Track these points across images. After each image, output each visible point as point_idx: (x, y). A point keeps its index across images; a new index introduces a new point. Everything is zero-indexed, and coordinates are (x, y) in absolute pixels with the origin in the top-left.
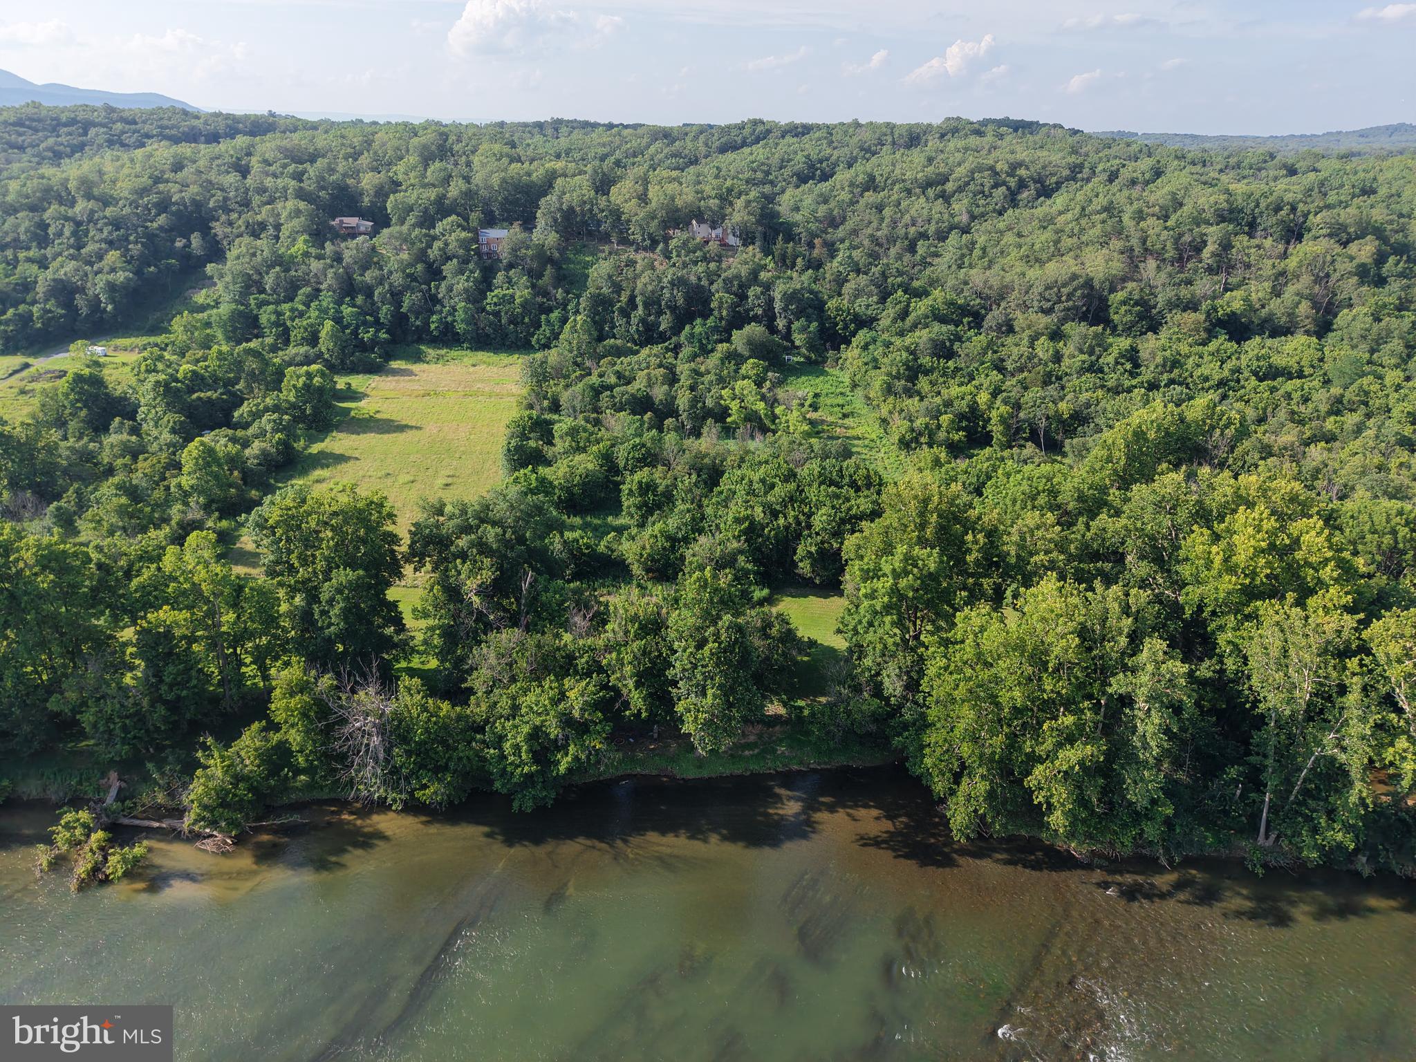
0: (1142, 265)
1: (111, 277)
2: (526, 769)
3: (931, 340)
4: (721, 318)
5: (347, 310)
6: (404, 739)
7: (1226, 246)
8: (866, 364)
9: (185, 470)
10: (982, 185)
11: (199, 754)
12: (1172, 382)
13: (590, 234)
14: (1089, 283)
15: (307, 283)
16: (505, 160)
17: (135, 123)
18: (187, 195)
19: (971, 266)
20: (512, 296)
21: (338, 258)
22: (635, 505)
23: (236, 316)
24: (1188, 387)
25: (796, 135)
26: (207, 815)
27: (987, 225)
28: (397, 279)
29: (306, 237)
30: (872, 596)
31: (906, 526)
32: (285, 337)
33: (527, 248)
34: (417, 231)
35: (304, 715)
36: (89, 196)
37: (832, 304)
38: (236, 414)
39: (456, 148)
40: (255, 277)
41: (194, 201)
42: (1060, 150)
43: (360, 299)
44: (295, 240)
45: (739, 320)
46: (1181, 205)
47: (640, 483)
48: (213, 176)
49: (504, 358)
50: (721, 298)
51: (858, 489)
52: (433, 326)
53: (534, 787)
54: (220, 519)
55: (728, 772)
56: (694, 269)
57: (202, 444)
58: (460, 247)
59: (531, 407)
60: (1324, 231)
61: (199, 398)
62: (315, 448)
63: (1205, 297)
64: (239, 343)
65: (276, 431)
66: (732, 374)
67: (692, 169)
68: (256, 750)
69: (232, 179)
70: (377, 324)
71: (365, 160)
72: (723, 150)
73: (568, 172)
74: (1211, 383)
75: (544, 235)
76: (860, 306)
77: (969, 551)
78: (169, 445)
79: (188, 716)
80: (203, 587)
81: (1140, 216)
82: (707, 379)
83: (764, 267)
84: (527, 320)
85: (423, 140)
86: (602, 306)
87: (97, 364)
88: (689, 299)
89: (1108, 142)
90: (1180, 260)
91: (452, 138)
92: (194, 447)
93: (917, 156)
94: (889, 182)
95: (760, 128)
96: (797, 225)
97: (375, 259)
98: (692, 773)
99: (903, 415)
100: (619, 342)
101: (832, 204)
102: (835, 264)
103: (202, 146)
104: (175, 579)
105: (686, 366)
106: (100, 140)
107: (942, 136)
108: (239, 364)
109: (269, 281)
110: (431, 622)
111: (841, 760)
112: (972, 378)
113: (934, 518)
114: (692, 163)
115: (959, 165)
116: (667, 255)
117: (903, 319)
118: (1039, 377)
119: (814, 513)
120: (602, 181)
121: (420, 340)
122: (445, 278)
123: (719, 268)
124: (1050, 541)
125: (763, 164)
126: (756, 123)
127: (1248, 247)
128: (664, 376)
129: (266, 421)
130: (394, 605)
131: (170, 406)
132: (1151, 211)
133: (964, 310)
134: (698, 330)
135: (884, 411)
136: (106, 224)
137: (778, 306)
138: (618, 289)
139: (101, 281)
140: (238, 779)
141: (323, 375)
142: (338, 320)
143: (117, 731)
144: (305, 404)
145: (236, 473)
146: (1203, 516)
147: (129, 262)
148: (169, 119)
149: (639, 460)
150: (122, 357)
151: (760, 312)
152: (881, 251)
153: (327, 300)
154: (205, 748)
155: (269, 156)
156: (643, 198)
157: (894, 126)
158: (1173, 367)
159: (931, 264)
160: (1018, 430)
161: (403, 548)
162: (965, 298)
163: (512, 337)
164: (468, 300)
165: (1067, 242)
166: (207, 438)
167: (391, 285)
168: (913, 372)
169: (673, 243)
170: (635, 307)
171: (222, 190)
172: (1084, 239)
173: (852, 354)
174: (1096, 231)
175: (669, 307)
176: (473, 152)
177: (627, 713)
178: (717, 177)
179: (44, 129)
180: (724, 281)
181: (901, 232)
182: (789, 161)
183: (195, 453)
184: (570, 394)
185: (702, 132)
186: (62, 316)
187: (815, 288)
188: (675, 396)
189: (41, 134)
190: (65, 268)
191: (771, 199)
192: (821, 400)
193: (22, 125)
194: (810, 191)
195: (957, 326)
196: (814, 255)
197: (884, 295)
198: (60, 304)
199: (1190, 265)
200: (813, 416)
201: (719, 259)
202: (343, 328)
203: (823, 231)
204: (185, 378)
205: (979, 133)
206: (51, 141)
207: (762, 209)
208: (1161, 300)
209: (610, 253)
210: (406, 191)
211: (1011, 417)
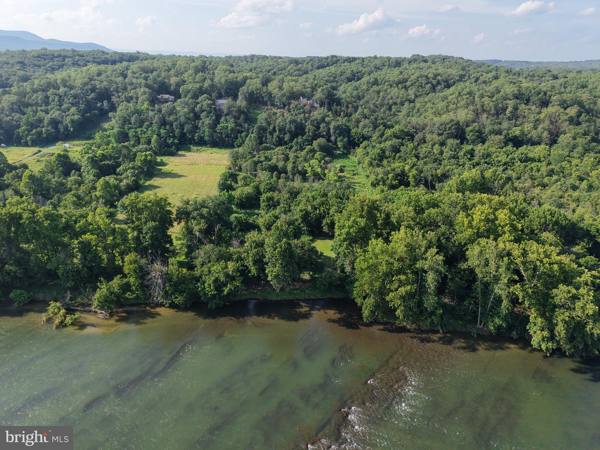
0: (481, 116)
1: (72, 117)
2: (213, 293)
3: (391, 145)
4: (309, 136)
5: (162, 131)
6: (170, 280)
7: (516, 108)
8: (364, 154)
9: (98, 189)
10: (421, 83)
11: (98, 284)
12: (485, 163)
13: (260, 102)
14: (458, 123)
15: (148, 121)
16: (228, 72)
17: (83, 56)
18: (102, 86)
19: (413, 116)
20: (227, 126)
21: (160, 111)
22: (265, 206)
23: (120, 133)
25: (350, 62)
26: (100, 304)
27: (421, 100)
28: (183, 119)
29: (148, 102)
30: (340, 235)
31: (356, 211)
32: (138, 142)
33: (234, 107)
34: (191, 100)
35: (135, 271)
36: (65, 86)
37: (353, 131)
38: (118, 170)
39: (209, 67)
40: (128, 118)
41: (105, 88)
42: (457, 69)
43: (168, 127)
44: (143, 103)
45: (315, 137)
46: (500, 92)
47: (267, 197)
48: (113, 78)
49: (223, 151)
50: (309, 127)
52: (196, 138)
53: (215, 299)
54: (110, 208)
55: (287, 298)
56: (300, 116)
57: (104, 180)
58: (208, 107)
59: (230, 169)
60: (557, 103)
61: (104, 164)
62: (147, 183)
63: (505, 129)
64: (120, 143)
65: (132, 176)
66: (311, 157)
67: (305, 76)
68: (118, 284)
69: (120, 79)
70: (174, 137)
71: (172, 72)
72: (318, 68)
73: (253, 77)
74: (501, 163)
75: (241, 102)
76: (365, 132)
78: (92, 181)
79: (95, 273)
80: (102, 226)
81: (482, 96)
82: (300, 159)
83: (328, 116)
84: (232, 136)
85: (195, 64)
86: (262, 130)
87: (66, 151)
88: (296, 128)
89: (480, 65)
90: (498, 114)
91: (208, 63)
92: (101, 181)
93: (396, 71)
94: (383, 81)
95: (335, 59)
96: (342, 99)
97: (174, 111)
98: (274, 298)
99: (375, 174)
100: (268, 145)
101: (360, 90)
102: (357, 114)
103: (109, 66)
104: (92, 224)
105: (293, 154)
106: (70, 63)
107: (410, 62)
108: (120, 151)
109: (133, 120)
110: (182, 242)
111: (329, 295)
112: (405, 160)
113: (366, 208)
114: (305, 73)
115: (413, 74)
116: (289, 111)
117: (381, 137)
118: (432, 160)
119: (330, 209)
120: (266, 81)
121: (191, 144)
122: (201, 119)
123: (309, 116)
125: (333, 74)
126: (333, 57)
127: (525, 109)
128: (284, 158)
129: (129, 173)
130: (170, 236)
131: (93, 167)
132: (486, 94)
133: (408, 134)
134: (299, 140)
135: (368, 172)
136: (71, 97)
137: (332, 131)
138: (269, 124)
139: (68, 119)
140: (111, 293)
141: (151, 155)
142: (159, 135)
143: (70, 277)
144: (144, 166)
145: (117, 191)
146: (465, 208)
147: (79, 112)
148: (97, 55)
149: (269, 189)
150: (76, 148)
151: (325, 134)
152: (377, 109)
153: (155, 127)
154: (101, 282)
155: (135, 70)
156: (281, 88)
157: (391, 58)
158: (487, 157)
159: (397, 115)
160: (420, 180)
161: (174, 216)
162: (408, 129)
163: (227, 142)
164: (210, 128)
165: (452, 106)
166: (107, 178)
167: (180, 121)
168: (382, 157)
169: (291, 106)
170: (275, 131)
171: (116, 84)
172: (458, 105)
173: (359, 151)
174: (462, 103)
175: (289, 131)
176: (215, 69)
177: (250, 274)
178: (314, 79)
179: (48, 59)
180: (311, 121)
181: (386, 102)
182: (344, 73)
183: (102, 183)
184: (246, 164)
185: (311, 60)
186: (54, 132)
187: (348, 124)
188: (286, 166)
189: (47, 61)
190: (55, 114)
191: (335, 88)
192: (346, 168)
193: (40, 57)
194: (352, 85)
195: (403, 140)
196: (349, 111)
197: (375, 127)
198: (53, 128)
199: (501, 116)
200: (342, 174)
201: (310, 112)
202: (161, 138)
203: (354, 102)
204: (99, 156)
205: (426, 61)
206: (51, 64)
207: (329, 92)
208: (487, 130)
209: (267, 110)
210: (188, 84)
211: (417, 175)
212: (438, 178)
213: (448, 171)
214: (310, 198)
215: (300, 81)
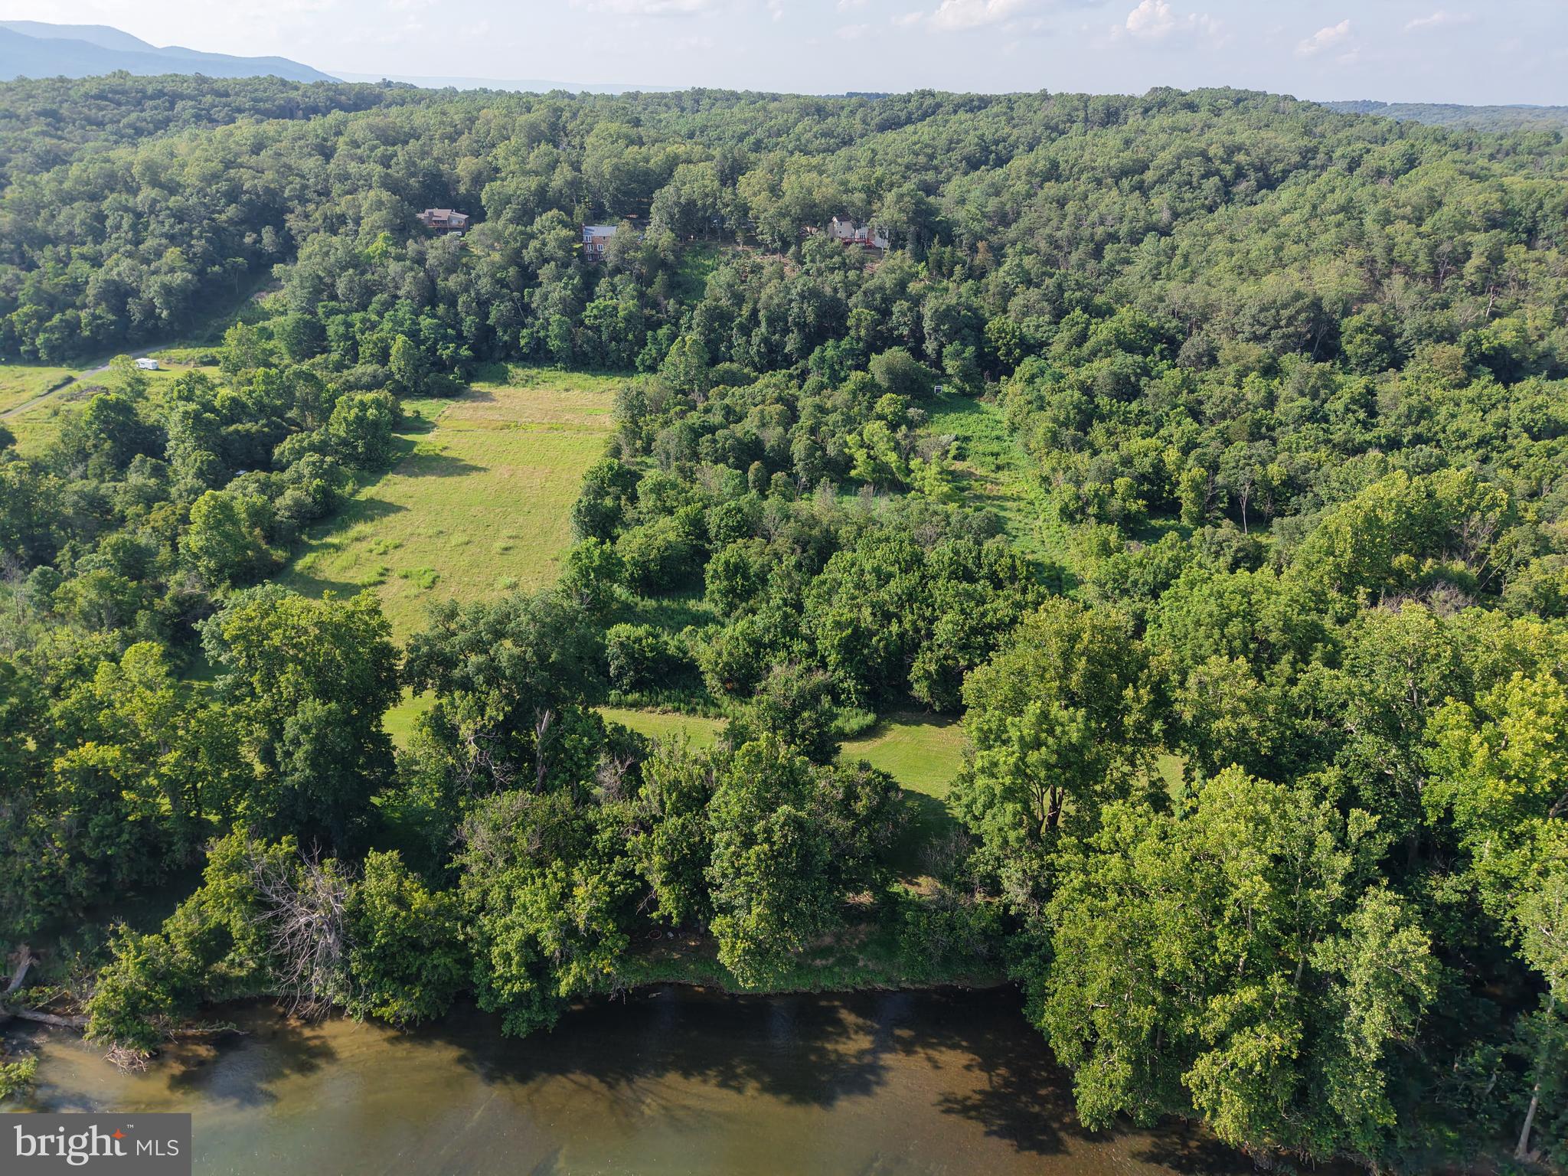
0: (1386, 281)
1: (168, 278)
2: (518, 986)
3: (1114, 374)
4: (859, 339)
5: (425, 322)
6: (362, 941)
7: (1496, 259)
8: (1030, 402)
9: (194, 528)
10: (1190, 174)
11: (111, 943)
12: (1418, 439)
13: (713, 232)
14: (1316, 304)
15: (384, 289)
16: (622, 143)
17: (227, 95)
18: (260, 183)
19: (1169, 278)
20: (615, 308)
21: (420, 260)
22: (721, 591)
23: (302, 327)
24: (1438, 445)
25: (971, 110)
27: (1192, 226)
28: (485, 285)
29: (387, 233)
30: (990, 770)
31: (1045, 670)
32: (353, 353)
33: (638, 249)
34: (511, 228)
36: (155, 183)
37: (994, 324)
38: (277, 451)
39: (570, 126)
40: (328, 280)
41: (267, 190)
42: (1289, 130)
43: (441, 309)
44: (375, 235)
45: (879, 342)
46: (1440, 204)
47: (727, 563)
48: (292, 161)
49: (603, 382)
50: (859, 314)
51: (998, 585)
52: (523, 342)
53: (528, 1008)
55: (790, 989)
56: (830, 277)
57: (214, 497)
58: (559, 247)
59: (617, 451)
61: (237, 432)
63: (1466, 326)
64: (303, 358)
65: (314, 476)
66: (864, 412)
67: (844, 152)
69: (313, 163)
70: (460, 338)
71: (464, 141)
72: (883, 128)
73: (695, 157)
74: (1470, 440)
75: (658, 234)
76: (1030, 326)
77: (1127, 710)
78: (189, 491)
80: (138, 717)
81: (1386, 219)
82: (832, 418)
83: (914, 276)
84: (630, 337)
85: (531, 117)
86: (719, 318)
88: (820, 315)
89: (1351, 116)
90: (1436, 276)
91: (566, 115)
92: (204, 501)
93: (1112, 138)
94: (1076, 169)
95: (929, 101)
96: (957, 224)
97: (464, 260)
99: (1069, 473)
100: (735, 366)
101: (1005, 196)
102: (1001, 272)
103: (291, 123)
104: (109, 705)
105: (809, 400)
106: (187, 115)
107: (1146, 111)
108: (288, 391)
109: (342, 285)
112: (1160, 425)
113: (1082, 664)
114: (845, 143)
115: (1163, 148)
116: (800, 260)
117: (1079, 346)
118: (1246, 427)
119: (937, 619)
120: (732, 168)
121: (508, 358)
122: (540, 284)
123: (860, 278)
124: (1242, 699)
125: (927, 146)
126: (924, 94)
127: (1525, 261)
128: (781, 413)
129: (304, 465)
131: (201, 443)
132: (1401, 212)
133: (1158, 335)
134: (830, 353)
135: (1046, 467)
136: (169, 217)
137: (927, 325)
138: (739, 300)
139: (156, 283)
140: (156, 978)
142: (413, 334)
144: (357, 439)
145: (258, 530)
147: (190, 261)
148: (265, 90)
149: (733, 529)
150: (174, 372)
151: (905, 333)
152: (1060, 256)
153: (404, 308)
154: (118, 936)
155: (359, 136)
156: (775, 191)
157: (1089, 98)
158: (1420, 418)
159: (1120, 273)
160: (1215, 498)
162: (1159, 319)
163: (613, 356)
164: (564, 312)
165: (1292, 250)
167: (478, 293)
168: (1086, 417)
169: (807, 246)
170: (758, 324)
171: (303, 177)
172: (1314, 245)
173: (1013, 388)
174: (1328, 238)
175: (797, 324)
176: (588, 132)
177: (655, 915)
178: (872, 163)
179: (128, 103)
180: (865, 293)
181: (1086, 232)
182: (959, 142)
183: (204, 509)
184: (668, 436)
185: (861, 106)
186: (112, 323)
187: (976, 302)
188: (790, 442)
189: (123, 108)
190: (119, 267)
191: (930, 189)
192: (972, 444)
193: (106, 99)
194: (981, 179)
195: (1146, 355)
196: (977, 262)
197: (1059, 314)
198: (112, 309)
199: (1447, 283)
200: (959, 466)
201: (860, 266)
202: (419, 343)
203: (990, 231)
204: (223, 406)
205: (1192, 107)
206: (134, 116)
207: (917, 204)
208: (1408, 328)
209: (734, 256)
210: (503, 180)
211: (1206, 481)
212: (1272, 490)
213: (1306, 469)
214: (867, 577)
215: (831, 167)
